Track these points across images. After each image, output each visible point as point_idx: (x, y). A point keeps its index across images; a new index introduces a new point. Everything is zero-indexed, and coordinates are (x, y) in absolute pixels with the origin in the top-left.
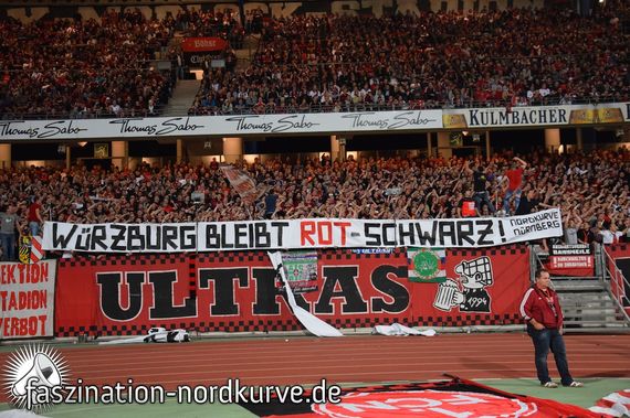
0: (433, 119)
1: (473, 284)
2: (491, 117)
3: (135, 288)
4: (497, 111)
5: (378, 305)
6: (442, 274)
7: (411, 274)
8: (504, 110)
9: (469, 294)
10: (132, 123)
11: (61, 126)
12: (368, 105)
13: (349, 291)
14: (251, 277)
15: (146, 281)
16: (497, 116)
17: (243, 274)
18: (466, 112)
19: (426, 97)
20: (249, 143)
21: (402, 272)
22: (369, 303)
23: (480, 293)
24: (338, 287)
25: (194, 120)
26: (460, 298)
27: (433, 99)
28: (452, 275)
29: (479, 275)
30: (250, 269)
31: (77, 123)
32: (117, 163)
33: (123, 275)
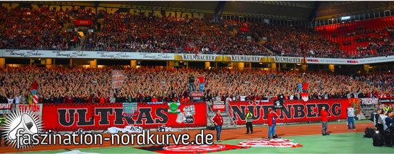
0: (171, 56)
1: (189, 114)
2: (190, 57)
3: (72, 115)
4: (193, 55)
5: (157, 121)
6: (179, 111)
7: (169, 111)
8: (195, 55)
9: (187, 118)
10: (62, 52)
11: (34, 53)
12: (148, 50)
13: (148, 117)
14: (113, 111)
15: (76, 112)
16: (192, 57)
17: (111, 110)
18: (182, 55)
19: (168, 49)
20: (100, 61)
21: (166, 110)
22: (155, 121)
23: (191, 117)
24: (144, 114)
25: (85, 52)
26: (185, 119)
27: (171, 50)
28: (182, 111)
29: (191, 111)
30: (114, 109)
31: (39, 52)
32: (48, 66)
33: (67, 110)
